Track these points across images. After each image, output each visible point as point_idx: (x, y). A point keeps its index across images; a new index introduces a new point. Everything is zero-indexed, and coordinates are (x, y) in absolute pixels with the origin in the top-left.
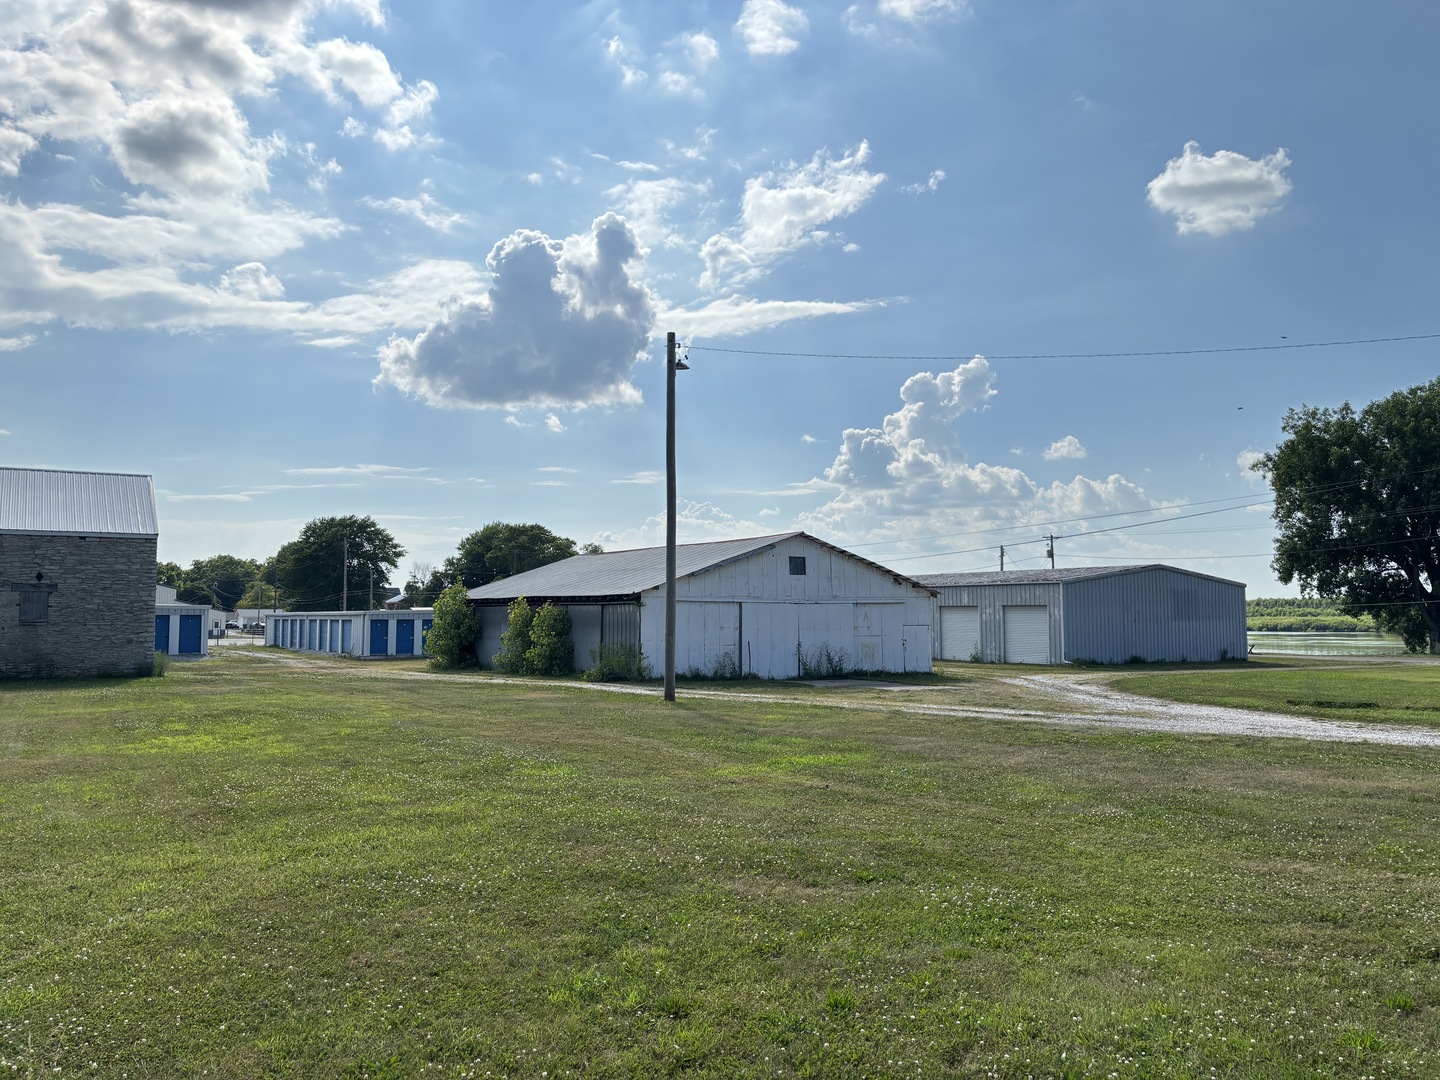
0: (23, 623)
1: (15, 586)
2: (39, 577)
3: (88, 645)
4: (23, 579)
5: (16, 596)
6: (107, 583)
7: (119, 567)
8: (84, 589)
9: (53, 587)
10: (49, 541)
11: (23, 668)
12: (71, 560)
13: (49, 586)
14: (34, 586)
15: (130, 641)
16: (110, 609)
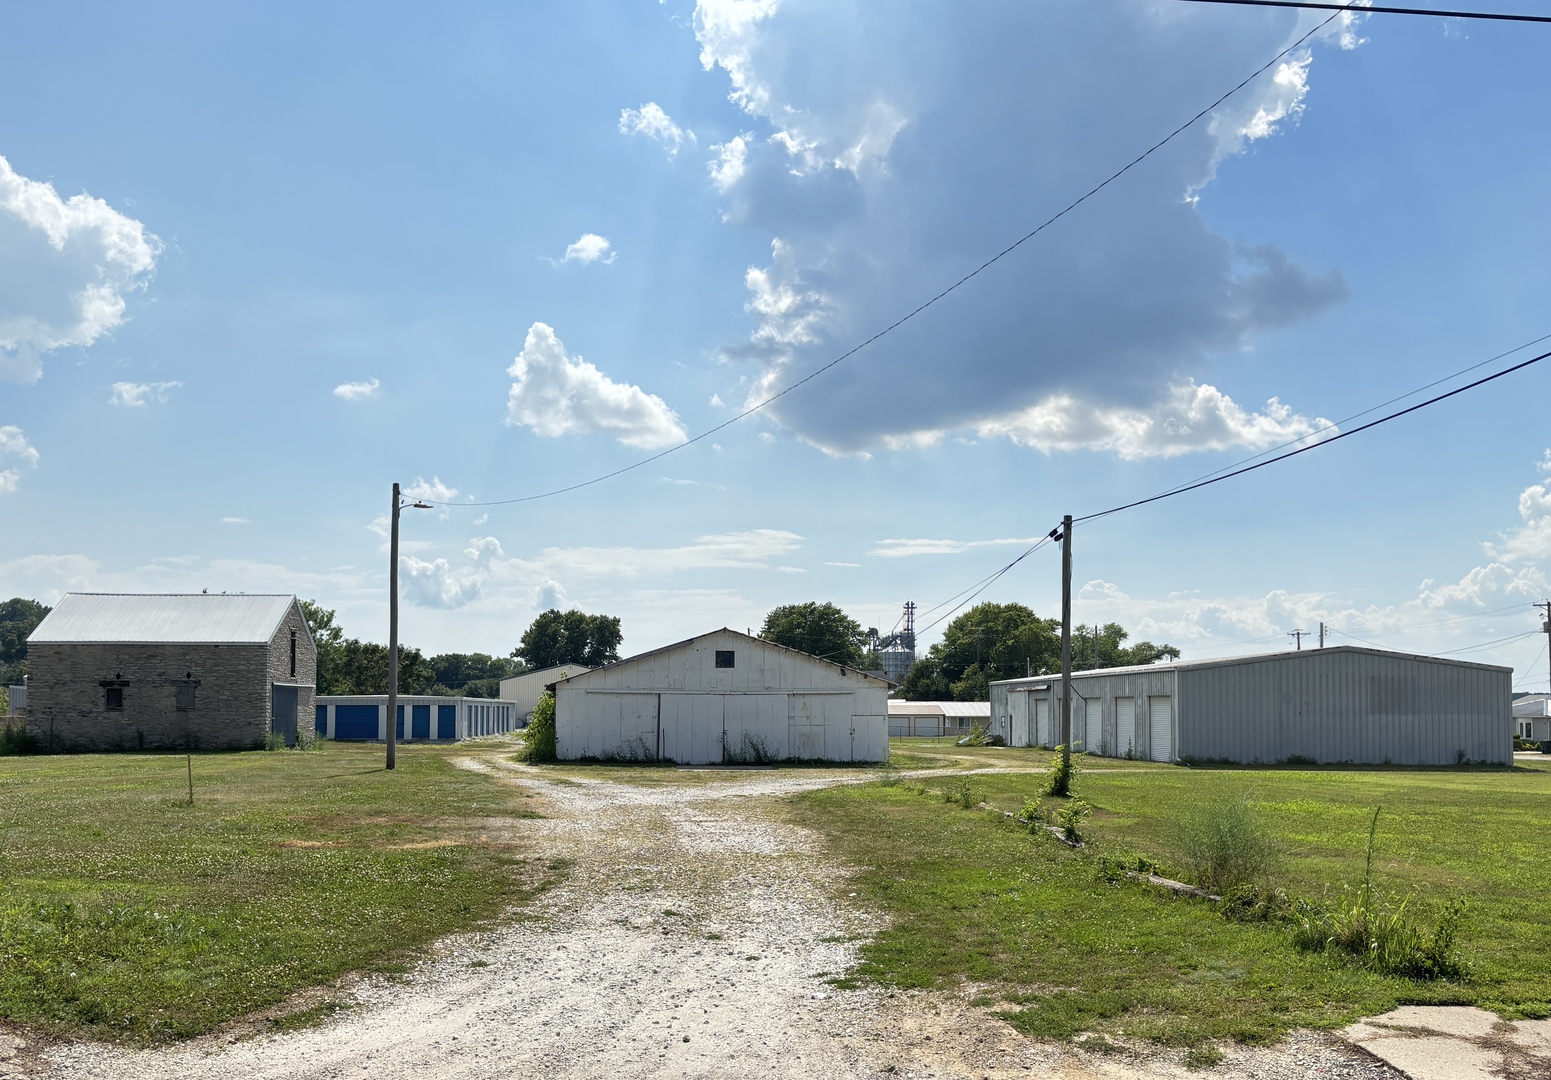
0: (179, 709)
1: (173, 683)
2: (189, 675)
3: (221, 726)
4: (178, 677)
5: (174, 689)
6: (233, 680)
7: (242, 667)
8: (218, 685)
9: (198, 682)
10: (195, 649)
11: (179, 742)
12: (209, 663)
13: (195, 682)
14: (185, 682)
15: (250, 723)
16: (236, 699)
